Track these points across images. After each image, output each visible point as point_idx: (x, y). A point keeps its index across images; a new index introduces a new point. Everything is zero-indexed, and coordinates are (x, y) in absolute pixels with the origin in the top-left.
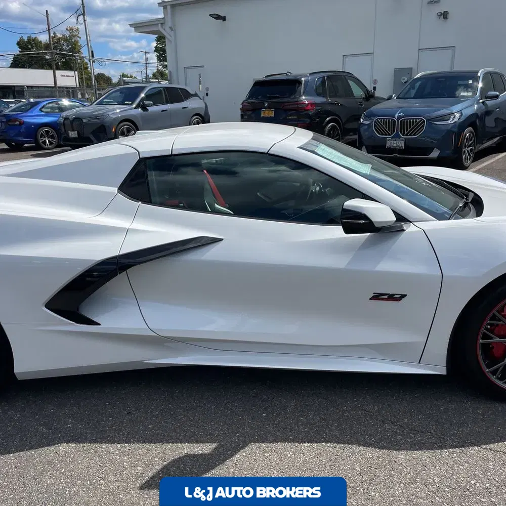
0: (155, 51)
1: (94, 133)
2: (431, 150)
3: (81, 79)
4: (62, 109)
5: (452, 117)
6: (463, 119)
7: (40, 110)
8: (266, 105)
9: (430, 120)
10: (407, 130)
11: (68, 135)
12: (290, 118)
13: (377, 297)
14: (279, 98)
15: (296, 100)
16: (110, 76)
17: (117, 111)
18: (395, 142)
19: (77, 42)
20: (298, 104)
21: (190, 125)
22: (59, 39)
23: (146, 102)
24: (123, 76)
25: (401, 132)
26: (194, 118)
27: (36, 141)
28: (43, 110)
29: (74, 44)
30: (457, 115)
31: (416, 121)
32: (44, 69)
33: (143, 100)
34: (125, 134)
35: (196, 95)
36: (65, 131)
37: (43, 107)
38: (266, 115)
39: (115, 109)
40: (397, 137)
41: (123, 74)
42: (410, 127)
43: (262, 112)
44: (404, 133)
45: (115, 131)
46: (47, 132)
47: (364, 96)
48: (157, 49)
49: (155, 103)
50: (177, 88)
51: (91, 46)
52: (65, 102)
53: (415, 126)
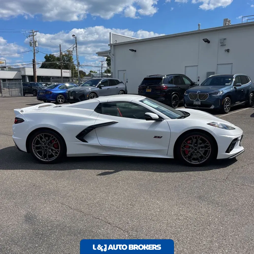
0: (106, 61)
1: (80, 97)
2: (211, 106)
3: (72, 73)
4: (67, 88)
5: (219, 93)
6: (223, 94)
7: (59, 88)
8: (148, 87)
9: (210, 94)
10: (202, 98)
11: (69, 97)
12: (157, 92)
13: (155, 137)
14: (153, 85)
15: (160, 85)
16: (85, 72)
17: (89, 89)
18: (197, 102)
19: (71, 57)
20: (161, 87)
21: (119, 94)
22: (63, 56)
23: (101, 85)
24: (91, 72)
25: (199, 98)
26: (121, 92)
27: (56, 100)
28: (60, 88)
29: (70, 57)
30: (221, 92)
31: (205, 94)
32: (56, 69)
33: (100, 84)
34: (92, 97)
35: (122, 82)
36: (68, 96)
37: (60, 87)
38: (148, 91)
39: (89, 88)
40: (198, 100)
41: (91, 71)
42: (203, 97)
43: (147, 90)
44: (201, 99)
45: (88, 96)
46: (61, 97)
47: (190, 84)
48: (107, 60)
49: (105, 86)
50: (114, 80)
51: (78, 60)
52: (67, 85)
53: (204, 96)
